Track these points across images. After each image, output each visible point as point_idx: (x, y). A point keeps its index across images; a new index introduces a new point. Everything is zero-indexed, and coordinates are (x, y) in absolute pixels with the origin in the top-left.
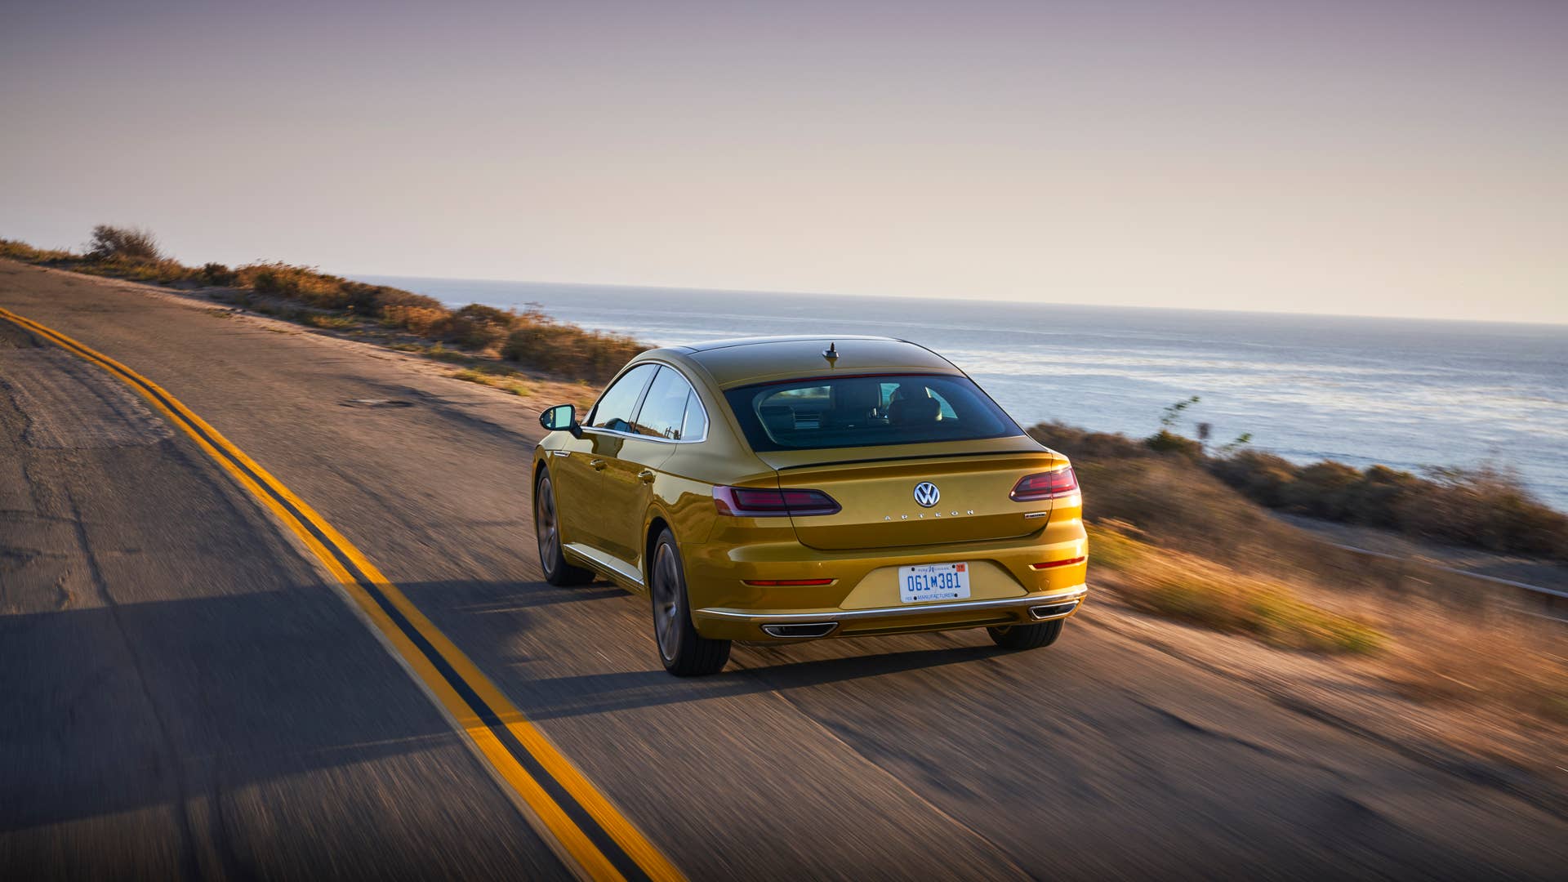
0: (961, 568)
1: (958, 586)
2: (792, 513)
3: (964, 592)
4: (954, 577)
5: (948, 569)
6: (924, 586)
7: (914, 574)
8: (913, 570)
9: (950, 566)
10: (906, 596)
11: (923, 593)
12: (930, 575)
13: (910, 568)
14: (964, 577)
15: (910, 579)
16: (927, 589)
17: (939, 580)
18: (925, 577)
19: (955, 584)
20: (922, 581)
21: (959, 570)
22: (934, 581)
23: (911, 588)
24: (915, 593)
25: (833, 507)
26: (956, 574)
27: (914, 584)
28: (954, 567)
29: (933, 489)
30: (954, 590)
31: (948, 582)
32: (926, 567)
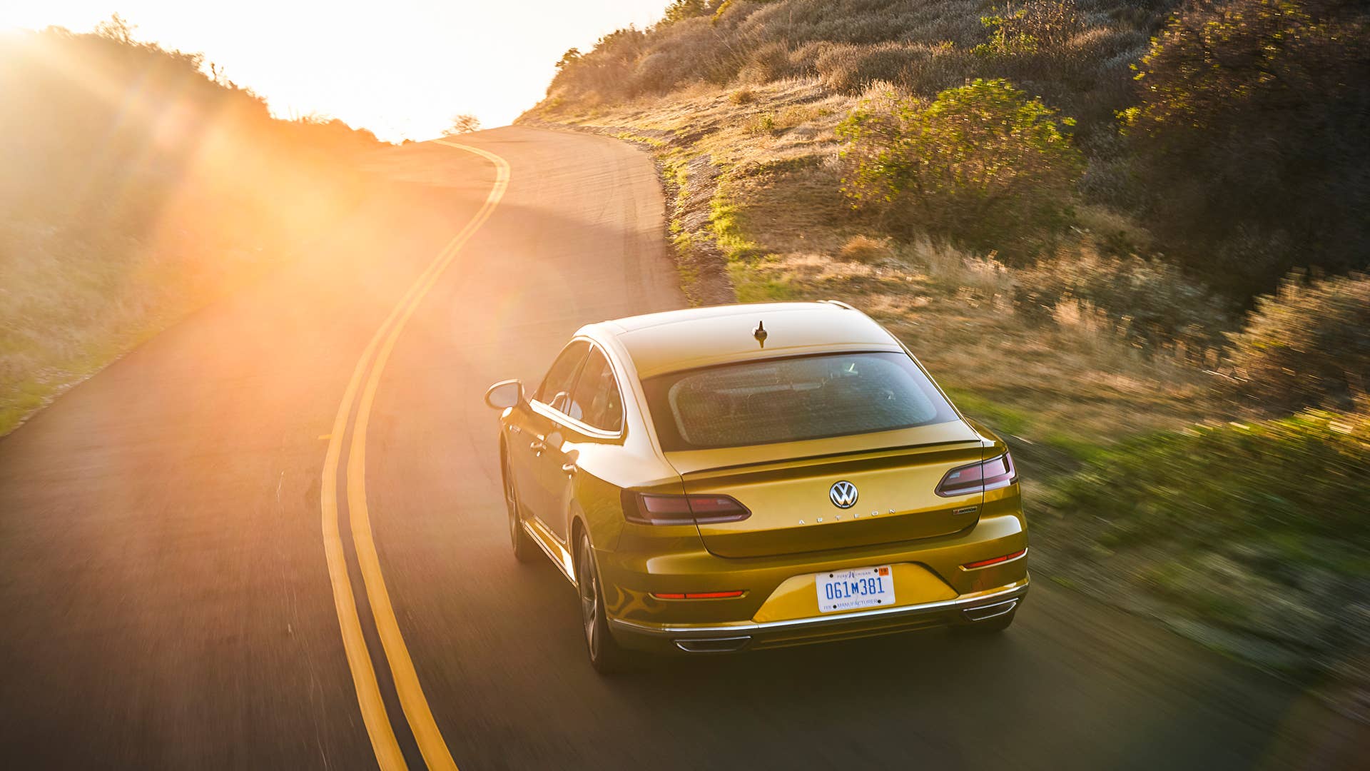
0: (885, 572)
1: (881, 591)
2: (698, 520)
3: (889, 598)
4: (877, 583)
5: (870, 574)
6: (844, 593)
7: (832, 581)
8: (831, 576)
9: (872, 570)
10: (824, 604)
11: (843, 600)
12: (850, 581)
13: (828, 574)
14: (888, 580)
15: (829, 587)
16: (848, 596)
17: (861, 586)
18: (845, 583)
19: (878, 589)
20: (842, 588)
21: (881, 574)
22: (855, 588)
23: (830, 596)
24: (835, 601)
25: (744, 512)
26: (879, 579)
27: (832, 592)
28: (876, 571)
29: (850, 488)
30: (878, 596)
31: (871, 587)
32: (847, 573)
